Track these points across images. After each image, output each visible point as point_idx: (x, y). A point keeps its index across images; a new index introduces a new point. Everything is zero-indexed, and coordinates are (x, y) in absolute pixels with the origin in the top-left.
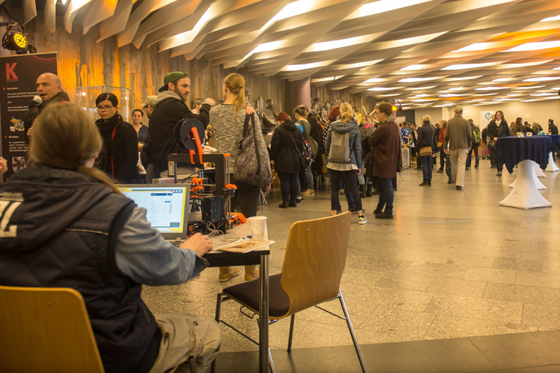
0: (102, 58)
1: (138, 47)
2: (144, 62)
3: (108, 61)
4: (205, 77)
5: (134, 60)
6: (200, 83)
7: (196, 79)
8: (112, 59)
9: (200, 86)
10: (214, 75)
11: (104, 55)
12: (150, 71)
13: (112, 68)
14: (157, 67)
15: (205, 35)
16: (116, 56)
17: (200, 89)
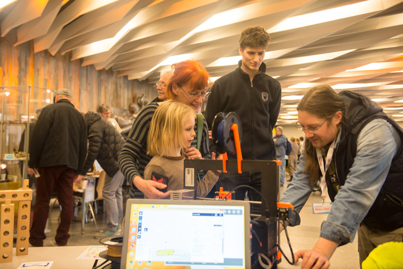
0: (17, 62)
1: (53, 53)
2: (57, 68)
3: (23, 66)
4: (111, 87)
5: (47, 67)
6: (105, 93)
7: (103, 88)
8: (26, 64)
9: (105, 95)
10: (118, 85)
11: (19, 60)
12: (62, 78)
13: (26, 73)
14: (69, 75)
15: (122, 44)
16: (30, 61)
17: (105, 98)
